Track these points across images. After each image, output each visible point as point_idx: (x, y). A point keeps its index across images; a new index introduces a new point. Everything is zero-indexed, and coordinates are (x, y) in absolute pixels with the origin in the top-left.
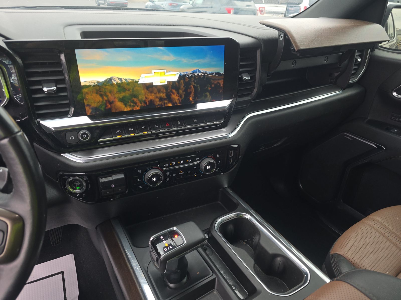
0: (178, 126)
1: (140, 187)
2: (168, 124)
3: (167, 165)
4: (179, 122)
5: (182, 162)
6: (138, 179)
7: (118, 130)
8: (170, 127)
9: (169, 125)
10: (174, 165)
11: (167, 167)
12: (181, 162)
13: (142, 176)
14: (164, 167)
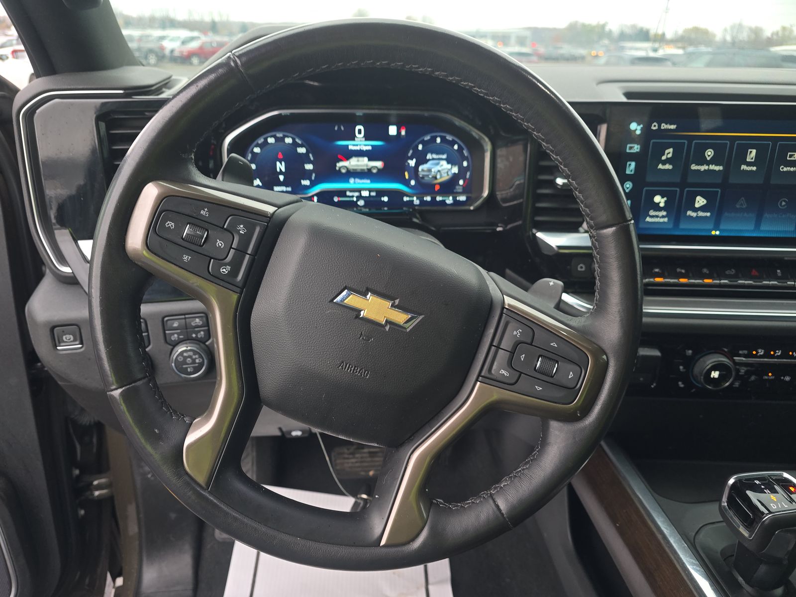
0: (776, 278)
1: (680, 383)
2: (754, 272)
3: (746, 352)
4: (779, 271)
5: (779, 353)
6: (681, 367)
7: (656, 268)
8: (761, 278)
9: (757, 274)
10: (761, 357)
11: (745, 356)
12: (775, 353)
13: (690, 363)
14: (739, 356)
